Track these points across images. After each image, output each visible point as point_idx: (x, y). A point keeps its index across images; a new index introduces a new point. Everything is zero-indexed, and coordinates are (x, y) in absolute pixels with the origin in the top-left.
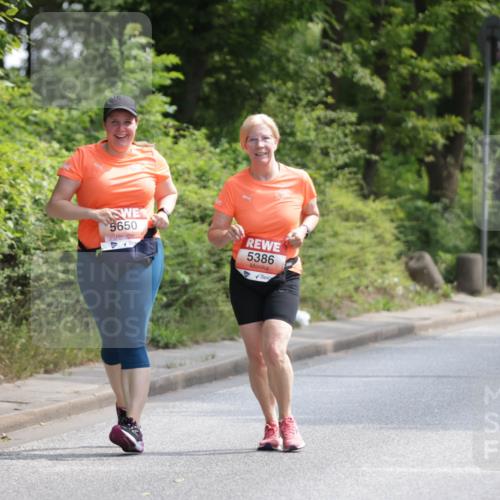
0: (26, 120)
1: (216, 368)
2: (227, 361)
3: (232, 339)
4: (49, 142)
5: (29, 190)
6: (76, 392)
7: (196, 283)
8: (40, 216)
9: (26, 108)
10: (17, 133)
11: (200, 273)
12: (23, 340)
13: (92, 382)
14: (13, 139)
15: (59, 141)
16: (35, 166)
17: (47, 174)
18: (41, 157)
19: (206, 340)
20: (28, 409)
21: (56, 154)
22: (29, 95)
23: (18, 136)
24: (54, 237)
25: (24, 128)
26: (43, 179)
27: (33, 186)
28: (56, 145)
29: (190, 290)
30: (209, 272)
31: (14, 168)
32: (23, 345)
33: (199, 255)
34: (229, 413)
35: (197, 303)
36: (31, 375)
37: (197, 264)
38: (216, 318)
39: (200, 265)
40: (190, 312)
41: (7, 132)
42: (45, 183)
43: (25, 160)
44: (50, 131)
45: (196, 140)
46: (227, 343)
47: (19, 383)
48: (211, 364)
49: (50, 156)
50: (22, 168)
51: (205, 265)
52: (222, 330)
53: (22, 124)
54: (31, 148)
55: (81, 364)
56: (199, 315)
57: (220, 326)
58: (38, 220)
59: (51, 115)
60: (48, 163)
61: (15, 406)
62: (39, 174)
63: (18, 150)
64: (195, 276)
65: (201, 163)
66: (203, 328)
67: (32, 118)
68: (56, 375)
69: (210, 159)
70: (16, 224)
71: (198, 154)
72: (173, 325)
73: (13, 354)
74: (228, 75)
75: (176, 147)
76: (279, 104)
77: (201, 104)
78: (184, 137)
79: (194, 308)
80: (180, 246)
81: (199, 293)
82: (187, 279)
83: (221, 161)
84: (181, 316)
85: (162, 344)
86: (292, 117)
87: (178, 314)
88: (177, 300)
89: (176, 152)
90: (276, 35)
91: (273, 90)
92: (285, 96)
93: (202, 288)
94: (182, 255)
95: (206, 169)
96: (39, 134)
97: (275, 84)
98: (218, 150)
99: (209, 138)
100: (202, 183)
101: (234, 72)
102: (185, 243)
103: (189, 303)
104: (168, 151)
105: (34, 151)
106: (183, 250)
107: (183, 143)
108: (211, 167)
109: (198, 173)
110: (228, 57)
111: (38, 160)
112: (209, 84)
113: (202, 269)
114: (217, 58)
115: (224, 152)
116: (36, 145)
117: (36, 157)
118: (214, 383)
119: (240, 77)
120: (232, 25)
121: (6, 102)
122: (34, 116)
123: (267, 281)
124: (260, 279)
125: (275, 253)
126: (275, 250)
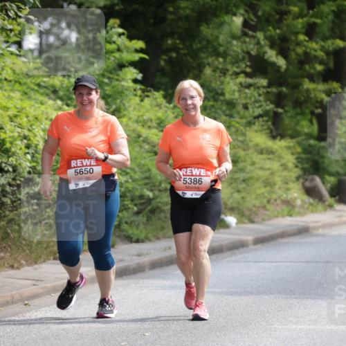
0: (39, 85)
4: (55, 100)
5: (42, 133)
7: (157, 198)
9: (38, 77)
10: (32, 94)
11: (160, 191)
14: (30, 98)
15: (61, 99)
16: (45, 116)
18: (50, 111)
19: (165, 237)
20: (42, 285)
21: (60, 109)
23: (33, 97)
25: (37, 91)
28: (59, 103)
29: (153, 202)
30: (166, 190)
31: (31, 118)
33: (159, 178)
35: (158, 211)
36: (44, 261)
37: (157, 184)
39: (160, 185)
40: (153, 218)
41: (26, 94)
43: (38, 112)
44: (55, 92)
45: (156, 99)
47: (36, 266)
48: (168, 253)
49: (55, 110)
50: (37, 118)
51: (163, 185)
53: (36, 88)
54: (42, 104)
56: (159, 219)
59: (56, 81)
60: (54, 114)
61: (34, 282)
63: (33, 106)
64: (157, 193)
65: (160, 114)
66: (163, 228)
67: (42, 84)
69: (166, 112)
70: (33, 156)
71: (157, 108)
72: (142, 226)
73: (31, 246)
74: (178, 53)
75: (142, 103)
76: (213, 73)
77: (159, 74)
78: (148, 96)
79: (156, 214)
80: (146, 172)
81: (160, 204)
82: (151, 195)
83: (173, 113)
84: (147, 220)
85: (134, 239)
86: (222, 83)
87: (145, 219)
88: (144, 209)
89: (142, 107)
90: (211, 26)
91: (209, 64)
92: (218, 68)
93: (162, 201)
94: (146, 178)
95: (163, 118)
96: (47, 95)
97: (210, 60)
98: (171, 106)
99: (165, 97)
100: (160, 129)
101: (182, 52)
102: (149, 170)
103: (153, 211)
104: (137, 107)
105: (44, 106)
106: (147, 175)
107: (146, 100)
108: (167, 117)
109: (158, 121)
110: (178, 41)
111: (47, 113)
112: (164, 60)
113: (161, 188)
114: (170, 42)
115: (175, 107)
116: (46, 102)
117: (45, 111)
118: (171, 266)
119: (186, 55)
120: (180, 18)
121: (24, 73)
122: (44, 82)
123: (199, 197)
124: (194, 196)
125: (203, 176)
126: (202, 174)
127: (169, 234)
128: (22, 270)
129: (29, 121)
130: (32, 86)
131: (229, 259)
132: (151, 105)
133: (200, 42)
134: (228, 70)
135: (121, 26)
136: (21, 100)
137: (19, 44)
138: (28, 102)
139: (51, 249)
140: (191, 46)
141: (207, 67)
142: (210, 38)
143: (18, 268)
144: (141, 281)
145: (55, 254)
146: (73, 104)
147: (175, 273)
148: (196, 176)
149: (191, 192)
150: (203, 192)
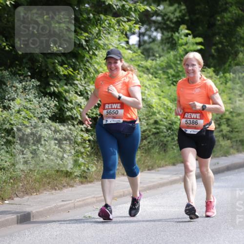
0: (139, 66)
1: (219, 168)
2: (224, 165)
3: (226, 156)
4: (148, 75)
6: (161, 178)
8: (144, 105)
9: (138, 61)
12: (139, 157)
13: (167, 174)
15: (152, 74)
17: (147, 88)
18: (145, 81)
19: (215, 157)
21: (151, 80)
22: (139, 55)
24: (151, 114)
26: (146, 90)
28: (150, 76)
32: (139, 159)
38: (219, 148)
42: (146, 92)
44: (148, 69)
45: (209, 73)
46: (224, 158)
48: (216, 167)
49: (148, 80)
52: (221, 152)
55: (163, 167)
57: (221, 151)
58: (144, 107)
59: (149, 63)
60: (147, 83)
62: (144, 88)
67: (141, 65)
68: (152, 171)
74: (223, 45)
77: (211, 58)
78: (204, 71)
83: (220, 81)
90: (243, 28)
91: (242, 51)
97: (242, 49)
98: (218, 77)
99: (214, 71)
101: (225, 44)
105: (142, 78)
110: (222, 38)
112: (215, 49)
114: (217, 38)
115: (221, 77)
116: (143, 76)
117: (142, 81)
118: (219, 175)
119: (227, 46)
120: (224, 24)
121: (130, 58)
122: (142, 64)
123: (196, 133)
124: (192, 133)
125: (198, 119)
126: (198, 118)
127: (217, 155)
133: (236, 38)
135: (187, 29)
137: (127, 43)
139: (146, 164)
140: (231, 40)
141: (241, 53)
145: (148, 167)
146: (159, 77)
147: (222, 178)
148: (194, 118)
149: (191, 130)
150: (199, 130)
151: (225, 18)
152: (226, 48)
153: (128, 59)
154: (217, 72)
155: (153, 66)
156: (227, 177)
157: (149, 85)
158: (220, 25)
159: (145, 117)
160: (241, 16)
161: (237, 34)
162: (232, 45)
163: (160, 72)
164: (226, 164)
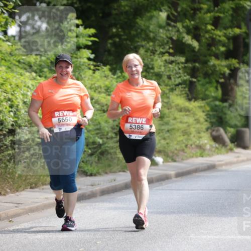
0: (19, 62)
1: (116, 186)
2: (121, 182)
3: (124, 171)
4: (31, 73)
5: (21, 97)
6: (47, 198)
7: (105, 143)
8: (27, 110)
9: (19, 56)
10: (14, 68)
11: (107, 138)
14: (12, 71)
15: (36, 72)
16: (24, 85)
17: (30, 89)
18: (27, 80)
19: (111, 172)
20: (22, 207)
21: (35, 79)
23: (15, 70)
25: (18, 66)
26: (28, 91)
27: (23, 95)
28: (34, 74)
29: (102, 147)
30: (112, 138)
31: (13, 86)
33: (107, 129)
34: (123, 208)
35: (106, 153)
36: (23, 190)
37: (105, 134)
38: (116, 161)
39: (107, 134)
40: (103, 158)
41: (10, 68)
42: (29, 93)
43: (19, 82)
44: (31, 66)
45: (104, 71)
46: (122, 173)
47: (17, 193)
48: (113, 184)
49: (31, 80)
50: (17, 86)
51: (110, 134)
52: (119, 167)
53: (17, 64)
54: (21, 75)
56: (107, 159)
57: (118, 165)
58: (25, 112)
59: (32, 59)
60: (30, 83)
61: (16, 205)
62: (26, 89)
63: (15, 77)
64: (105, 140)
65: (107, 83)
66: (109, 166)
67: (22, 61)
68: (36, 190)
69: (112, 81)
70: (15, 114)
71: (105, 79)
72: (94, 164)
73: (14, 179)
74: (120, 39)
75: (94, 75)
76: (146, 53)
77: (106, 53)
78: (98, 70)
79: (105, 156)
80: (97, 125)
81: (107, 148)
82: (101, 141)
84: (98, 160)
85: (89, 174)
86: (152, 60)
87: (97, 159)
88: (96, 152)
89: (94, 77)
90: (144, 19)
91: (143, 46)
92: (149, 49)
93: (109, 146)
94: (98, 129)
95: (109, 86)
96: (25, 69)
97: (143, 43)
98: (115, 77)
99: (111, 70)
100: (108, 93)
101: (123, 37)
102: (99, 123)
103: (102, 153)
104: (90, 77)
105: (23, 77)
106: (98, 127)
107: (97, 72)
108: (112, 85)
109: (106, 88)
110: (120, 30)
111: (25, 82)
112: (110, 43)
113: (108, 136)
114: (114, 30)
115: (118, 77)
116: (24, 74)
117: (24, 80)
118: (115, 194)
119: (126, 40)
120: (121, 13)
121: (9, 52)
122: (23, 59)
123: (141, 138)
124: (137, 138)
125: (144, 124)
126: (143, 122)
127: (114, 170)
128: (7, 196)
129: (12, 87)
130: (14, 62)
131: (158, 188)
132: (101, 77)
133: (136, 31)
134: (156, 51)
135: (78, 18)
136: (6, 73)
137: (5, 33)
138: (11, 74)
139: (28, 181)
140: (130, 33)
141: (141, 48)
142: (143, 27)
143: (5, 195)
144: (94, 204)
145: (31, 184)
146: (44, 75)
147: (118, 198)
148: (139, 123)
149: (135, 135)
150: (144, 136)
151: (122, 6)
152: (125, 42)
153: (7, 53)
154: (113, 71)
155: (38, 63)
156: (125, 196)
157: (33, 85)
158: (117, 14)
159: (27, 123)
160: (141, 4)
161: (137, 25)
162: (132, 39)
163: (46, 70)
164: (125, 181)
